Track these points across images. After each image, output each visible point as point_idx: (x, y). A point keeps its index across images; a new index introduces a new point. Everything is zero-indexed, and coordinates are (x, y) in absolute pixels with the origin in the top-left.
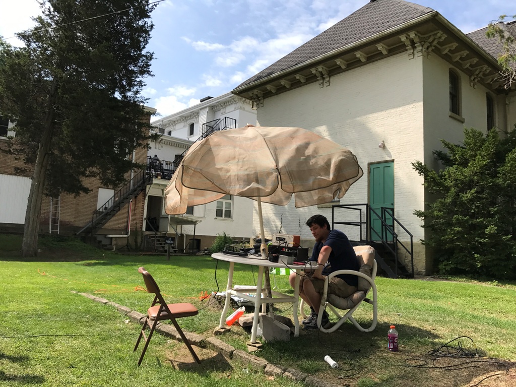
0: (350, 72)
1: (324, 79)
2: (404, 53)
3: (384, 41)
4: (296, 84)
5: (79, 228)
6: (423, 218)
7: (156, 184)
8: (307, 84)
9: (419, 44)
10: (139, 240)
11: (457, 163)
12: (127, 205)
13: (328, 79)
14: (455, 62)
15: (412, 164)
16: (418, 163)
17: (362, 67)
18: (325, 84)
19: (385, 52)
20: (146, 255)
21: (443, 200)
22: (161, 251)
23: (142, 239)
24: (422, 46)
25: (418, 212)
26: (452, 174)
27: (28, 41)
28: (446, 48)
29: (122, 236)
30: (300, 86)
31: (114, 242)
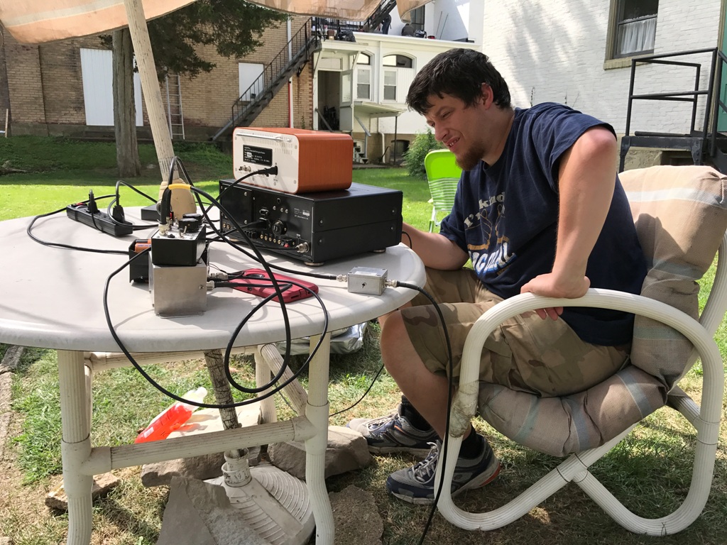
5: (216, 129)
7: (327, 50)
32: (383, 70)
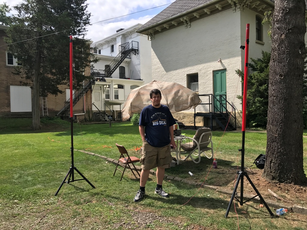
0: (202, 20)
1: (187, 23)
2: (231, 9)
3: (219, 3)
4: (172, 27)
5: (58, 112)
6: (241, 99)
7: (97, 84)
8: (178, 26)
9: (238, 4)
10: (91, 116)
11: (258, 70)
12: (82, 97)
13: (190, 24)
14: (259, 11)
15: (236, 71)
16: (239, 70)
17: (208, 17)
18: (189, 27)
19: (220, 9)
20: (96, 124)
21: (251, 90)
22: (104, 121)
23: (92, 115)
24: (240, 5)
25: (238, 96)
26: (255, 76)
27: (20, 10)
28: (253, 5)
29: (81, 114)
30: (175, 28)
31: (77, 118)
32: (114, 89)
